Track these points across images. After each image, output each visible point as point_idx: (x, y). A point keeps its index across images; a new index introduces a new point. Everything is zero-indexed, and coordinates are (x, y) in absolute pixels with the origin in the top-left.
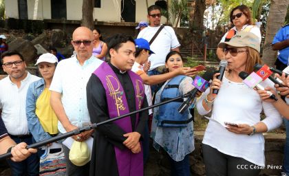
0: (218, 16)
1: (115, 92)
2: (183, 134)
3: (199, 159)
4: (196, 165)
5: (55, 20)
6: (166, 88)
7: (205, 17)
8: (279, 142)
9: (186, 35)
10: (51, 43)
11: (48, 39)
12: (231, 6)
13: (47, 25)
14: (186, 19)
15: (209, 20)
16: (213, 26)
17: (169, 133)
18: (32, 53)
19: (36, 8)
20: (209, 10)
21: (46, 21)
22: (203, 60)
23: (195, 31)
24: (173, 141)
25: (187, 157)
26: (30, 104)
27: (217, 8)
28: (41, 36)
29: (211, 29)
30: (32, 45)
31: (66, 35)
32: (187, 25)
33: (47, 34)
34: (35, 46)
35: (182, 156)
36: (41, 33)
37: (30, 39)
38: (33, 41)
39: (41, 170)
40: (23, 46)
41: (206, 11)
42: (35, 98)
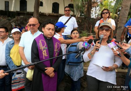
0: (98, 12)
1: (43, 47)
2: (78, 68)
3: (85, 80)
4: (83, 83)
5: (21, 12)
6: (70, 47)
7: (91, 12)
8: (123, 73)
9: (82, 21)
10: (19, 22)
11: (17, 20)
12: (104, 8)
13: (18, 14)
14: (83, 13)
15: (94, 14)
16: (95, 17)
17: (72, 68)
18: (10, 27)
19: (13, 6)
20: (93, 9)
21: (17, 12)
22: (90, 33)
23: (87, 19)
24: (73, 71)
25: (79, 79)
26: (7, 52)
27: (98, 8)
28: (15, 19)
29: (94, 18)
30: (10, 23)
31: (26, 19)
32: (83, 16)
33: (17, 18)
34: (12, 23)
35: (77, 79)
36: (15, 17)
37: (9, 20)
38: (11, 21)
39: (12, 82)
40: (6, 23)
41: (92, 9)
42: (10, 49)
